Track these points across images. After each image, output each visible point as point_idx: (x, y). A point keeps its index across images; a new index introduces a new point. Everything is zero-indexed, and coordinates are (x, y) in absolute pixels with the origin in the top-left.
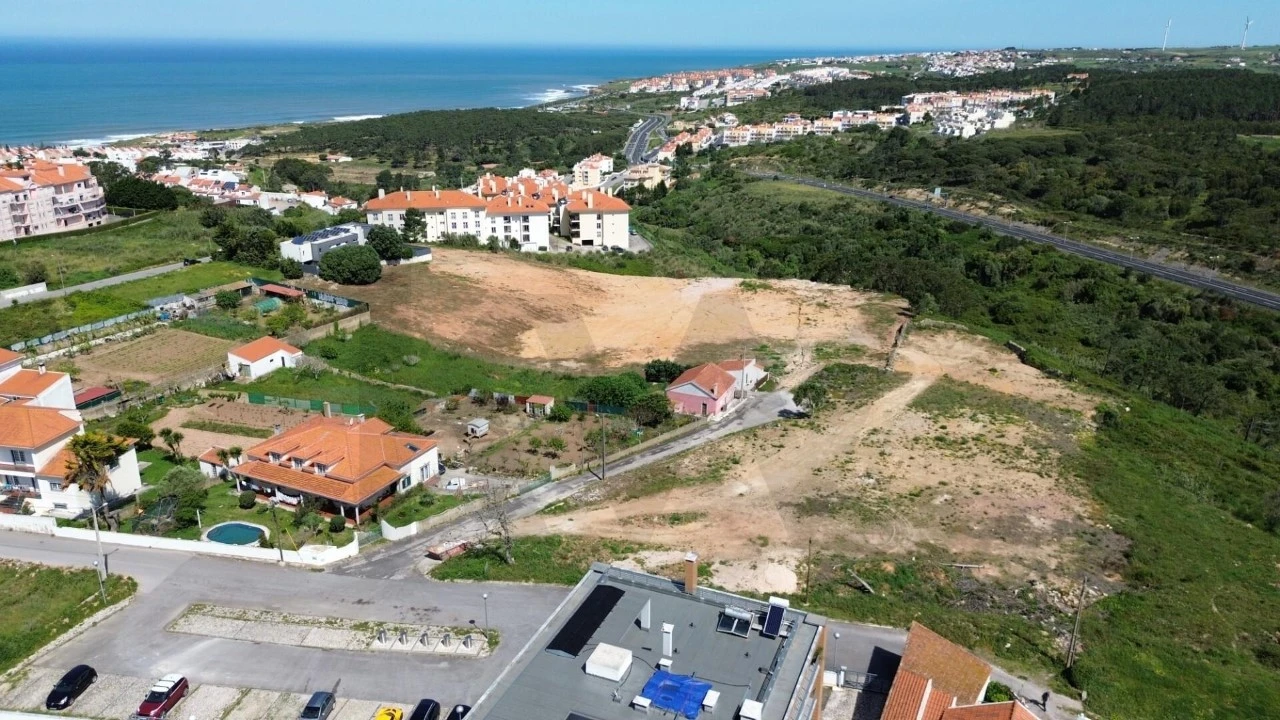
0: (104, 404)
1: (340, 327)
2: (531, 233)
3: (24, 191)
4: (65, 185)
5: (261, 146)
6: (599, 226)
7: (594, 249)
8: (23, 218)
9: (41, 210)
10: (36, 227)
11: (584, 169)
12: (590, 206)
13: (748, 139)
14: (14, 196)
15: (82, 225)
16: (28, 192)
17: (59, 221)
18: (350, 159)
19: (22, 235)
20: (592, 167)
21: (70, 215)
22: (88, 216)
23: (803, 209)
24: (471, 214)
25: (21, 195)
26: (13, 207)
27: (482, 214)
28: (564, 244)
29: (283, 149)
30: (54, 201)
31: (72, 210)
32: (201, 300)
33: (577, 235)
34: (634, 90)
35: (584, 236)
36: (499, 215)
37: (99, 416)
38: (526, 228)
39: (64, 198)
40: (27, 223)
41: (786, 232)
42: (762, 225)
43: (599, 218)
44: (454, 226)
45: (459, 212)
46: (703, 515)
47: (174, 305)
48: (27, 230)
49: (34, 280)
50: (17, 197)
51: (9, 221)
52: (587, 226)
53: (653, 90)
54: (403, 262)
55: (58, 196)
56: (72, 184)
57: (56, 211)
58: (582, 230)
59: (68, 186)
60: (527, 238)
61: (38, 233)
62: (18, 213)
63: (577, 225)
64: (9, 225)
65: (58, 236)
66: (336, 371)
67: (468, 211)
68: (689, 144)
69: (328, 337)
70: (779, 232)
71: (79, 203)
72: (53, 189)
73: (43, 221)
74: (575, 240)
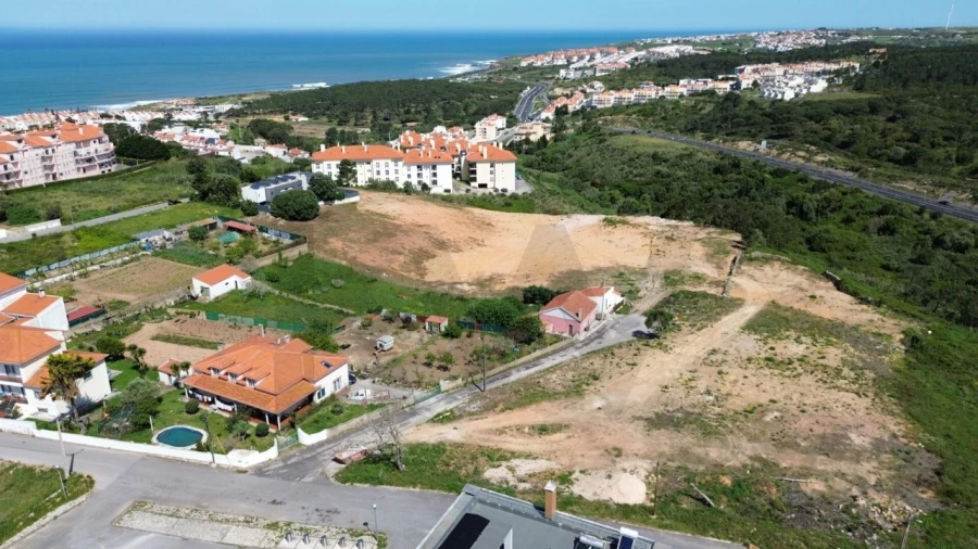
0: (91, 321)
1: (284, 256)
2: (438, 179)
3: (51, 146)
4: (83, 142)
5: (241, 109)
6: (491, 173)
7: (486, 191)
8: (51, 167)
9: (65, 161)
10: (61, 174)
11: (483, 126)
12: (485, 157)
13: (612, 102)
14: (44, 150)
15: (97, 172)
16: (55, 148)
17: (78, 169)
18: (306, 119)
19: (51, 180)
20: (489, 125)
21: (87, 165)
22: (101, 165)
23: (655, 157)
24: (392, 164)
25: (50, 150)
26: (43, 159)
27: (400, 163)
28: (464, 187)
29: (257, 111)
30: (75, 154)
31: (89, 160)
32: (177, 233)
33: (474, 180)
34: (524, 64)
35: (480, 180)
36: (413, 164)
37: (88, 330)
38: (435, 175)
39: (83, 152)
40: (55, 171)
41: (641, 175)
42: (622, 170)
43: (492, 166)
44: (378, 173)
45: (382, 162)
46: (567, 426)
47: (157, 238)
48: (54, 176)
49: (51, 217)
50: (47, 152)
51: (40, 170)
52: (483, 172)
53: (539, 64)
54: (337, 202)
55: (78, 150)
56: (89, 140)
57: (77, 161)
58: (478, 176)
59: (86, 142)
60: (435, 183)
61: (63, 178)
62: (47, 163)
63: (474, 172)
64: (41, 172)
65: (78, 181)
66: (277, 292)
67: (389, 161)
68: (565, 106)
69: (274, 264)
70: (636, 176)
71: (94, 155)
72: (74, 145)
73: (67, 169)
74: (473, 184)
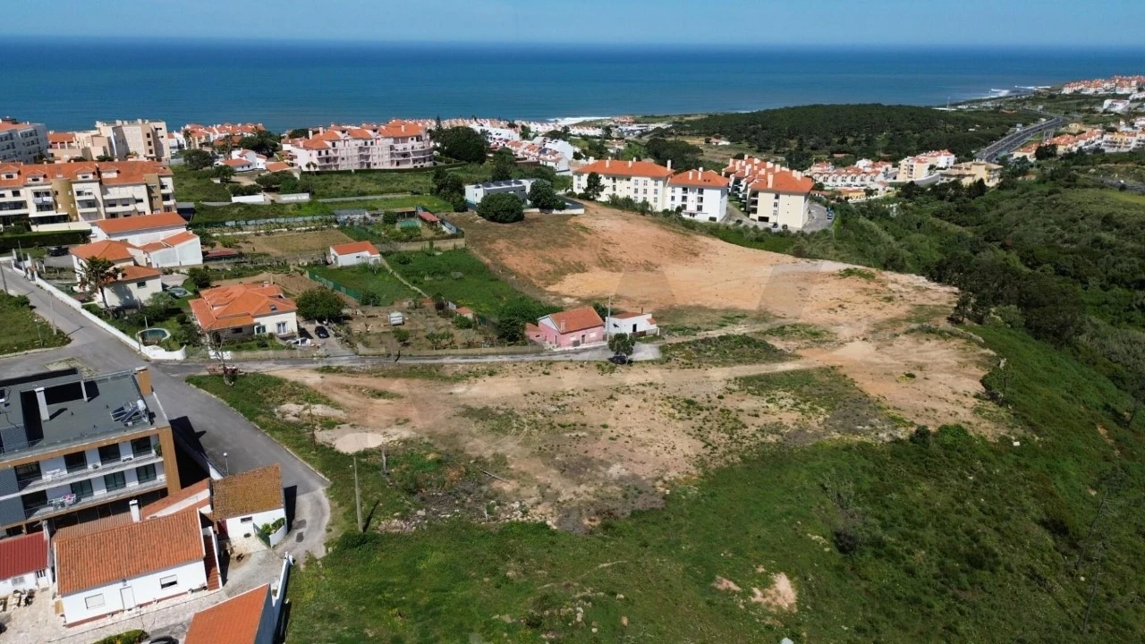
2: (705, 204)
3: (371, 139)
4: (402, 138)
6: (776, 205)
7: (766, 226)
8: (367, 157)
9: (381, 153)
10: (375, 164)
14: (363, 142)
15: (408, 166)
16: (374, 140)
17: (392, 162)
19: (365, 167)
21: (402, 158)
24: (651, 183)
25: (369, 142)
26: (361, 149)
27: (660, 183)
30: (392, 148)
31: (403, 155)
33: (755, 211)
35: (760, 213)
36: (678, 186)
38: (701, 200)
39: (400, 147)
40: (370, 160)
42: (1050, 232)
43: (776, 197)
44: (636, 191)
45: (641, 180)
48: (369, 165)
50: (366, 143)
51: (356, 157)
52: (765, 203)
55: (395, 145)
56: (407, 137)
57: (392, 155)
58: (759, 207)
59: (404, 139)
60: (700, 208)
61: (376, 167)
62: (365, 153)
63: (755, 202)
64: (356, 160)
65: (390, 171)
67: (649, 179)
72: (392, 140)
73: (381, 160)
74: (752, 216)
